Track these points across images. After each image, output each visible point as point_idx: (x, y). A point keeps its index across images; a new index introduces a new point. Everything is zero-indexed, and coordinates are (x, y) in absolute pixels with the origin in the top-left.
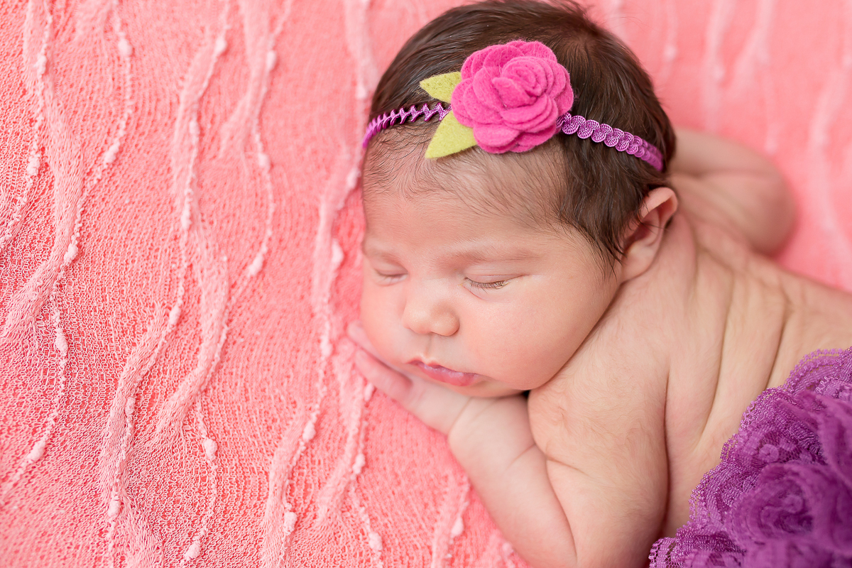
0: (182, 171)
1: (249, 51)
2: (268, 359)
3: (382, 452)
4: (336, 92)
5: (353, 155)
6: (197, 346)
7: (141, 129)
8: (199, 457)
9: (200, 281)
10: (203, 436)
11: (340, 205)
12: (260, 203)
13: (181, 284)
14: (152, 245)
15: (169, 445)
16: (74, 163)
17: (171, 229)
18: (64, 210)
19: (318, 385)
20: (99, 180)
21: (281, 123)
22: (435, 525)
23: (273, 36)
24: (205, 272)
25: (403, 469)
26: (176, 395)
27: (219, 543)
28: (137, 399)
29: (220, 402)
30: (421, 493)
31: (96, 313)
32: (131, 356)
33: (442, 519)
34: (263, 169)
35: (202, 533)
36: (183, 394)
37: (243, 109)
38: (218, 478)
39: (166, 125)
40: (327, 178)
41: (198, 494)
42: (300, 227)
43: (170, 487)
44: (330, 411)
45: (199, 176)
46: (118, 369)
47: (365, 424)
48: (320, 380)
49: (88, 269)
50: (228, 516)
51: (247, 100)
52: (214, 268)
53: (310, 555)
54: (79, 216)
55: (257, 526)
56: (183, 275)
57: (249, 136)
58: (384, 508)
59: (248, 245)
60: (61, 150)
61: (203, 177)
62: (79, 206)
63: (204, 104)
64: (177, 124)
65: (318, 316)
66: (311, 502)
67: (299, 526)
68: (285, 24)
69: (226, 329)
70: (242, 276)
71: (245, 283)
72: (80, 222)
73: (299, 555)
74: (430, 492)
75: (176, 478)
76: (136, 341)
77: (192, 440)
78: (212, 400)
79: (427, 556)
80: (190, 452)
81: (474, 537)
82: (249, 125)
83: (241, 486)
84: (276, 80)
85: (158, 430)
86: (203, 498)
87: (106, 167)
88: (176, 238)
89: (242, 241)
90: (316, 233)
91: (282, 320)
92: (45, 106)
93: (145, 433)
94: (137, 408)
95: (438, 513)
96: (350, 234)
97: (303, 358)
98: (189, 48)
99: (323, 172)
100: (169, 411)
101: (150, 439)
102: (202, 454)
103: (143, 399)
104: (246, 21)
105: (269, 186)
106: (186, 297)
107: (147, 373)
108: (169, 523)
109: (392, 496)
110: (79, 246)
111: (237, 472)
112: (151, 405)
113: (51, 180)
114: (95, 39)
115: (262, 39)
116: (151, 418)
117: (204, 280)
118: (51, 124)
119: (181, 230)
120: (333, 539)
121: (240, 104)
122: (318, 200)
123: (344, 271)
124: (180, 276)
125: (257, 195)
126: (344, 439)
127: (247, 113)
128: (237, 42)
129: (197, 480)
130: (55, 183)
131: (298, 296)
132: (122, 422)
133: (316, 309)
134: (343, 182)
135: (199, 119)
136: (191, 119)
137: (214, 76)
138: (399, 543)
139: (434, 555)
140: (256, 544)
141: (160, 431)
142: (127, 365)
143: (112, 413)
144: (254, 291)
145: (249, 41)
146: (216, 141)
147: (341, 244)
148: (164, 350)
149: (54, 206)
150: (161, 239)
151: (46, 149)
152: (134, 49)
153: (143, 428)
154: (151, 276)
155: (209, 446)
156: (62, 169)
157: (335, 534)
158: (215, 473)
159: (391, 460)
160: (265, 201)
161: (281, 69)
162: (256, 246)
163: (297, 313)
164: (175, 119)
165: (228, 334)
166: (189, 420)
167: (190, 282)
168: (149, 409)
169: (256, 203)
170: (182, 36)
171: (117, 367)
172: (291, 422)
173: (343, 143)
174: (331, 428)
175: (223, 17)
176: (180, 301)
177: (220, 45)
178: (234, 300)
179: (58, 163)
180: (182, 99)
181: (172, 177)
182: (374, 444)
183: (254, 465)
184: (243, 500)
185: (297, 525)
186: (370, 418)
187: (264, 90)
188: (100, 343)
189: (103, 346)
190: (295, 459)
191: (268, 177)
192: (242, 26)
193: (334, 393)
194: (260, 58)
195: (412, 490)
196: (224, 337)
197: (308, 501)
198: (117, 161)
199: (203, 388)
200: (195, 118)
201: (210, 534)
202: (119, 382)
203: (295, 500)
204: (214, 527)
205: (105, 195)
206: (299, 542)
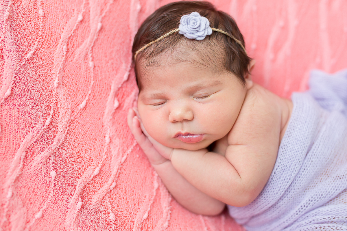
0: (57, 65)
1: (91, 21)
2: (83, 142)
3: (123, 182)
4: (124, 42)
5: (127, 67)
6: (55, 135)
7: (43, 46)
8: (48, 178)
9: (60, 109)
10: (51, 170)
11: (120, 86)
12: (88, 81)
13: (52, 109)
14: (41, 93)
15: (37, 172)
16: (14, 57)
17: (50, 87)
18: (7, 75)
19: (103, 154)
20: (23, 64)
21: (101, 51)
22: (137, 213)
23: (101, 17)
24: (62, 105)
25: (130, 189)
26: (43, 153)
27: (50, 212)
28: (26, 153)
29: (61, 157)
30: (134, 199)
31: (15, 118)
32: (27, 136)
33: (140, 211)
34: (91, 68)
35: (44, 208)
36: (46, 153)
37: (86, 44)
38: (55, 187)
39: (54, 46)
40: (116, 75)
41: (45, 193)
42: (103, 92)
43: (34, 189)
44: (106, 165)
45: (64, 67)
46: (21, 141)
47: (119, 171)
48: (104, 152)
49: (14, 100)
50: (56, 202)
51: (88, 41)
52: (66, 104)
53: (86, 219)
54: (13, 78)
55: (66, 206)
56: (53, 106)
57: (87, 54)
58: (118, 203)
59: (81, 96)
60: (9, 51)
61: (66, 68)
62: (14, 74)
63: (70, 39)
64: (58, 46)
65: (105, 127)
66: (90, 198)
67: (83, 207)
68: (106, 13)
69: (68, 128)
70: (77, 108)
71: (78, 111)
72: (13, 81)
73: (81, 219)
74: (137, 200)
75: (37, 185)
76: (30, 131)
77: (46, 171)
78: (58, 156)
79: (132, 225)
80: (45, 175)
81: (152, 221)
82: (87, 50)
83: (64, 191)
84: (100, 34)
85: (33, 166)
86: (47, 194)
87: (27, 59)
88: (51, 91)
89: (78, 94)
90: (109, 95)
91: (91, 127)
92: (5, 32)
93: (28, 166)
94: (26, 157)
95: (139, 209)
96: (122, 97)
97: (98, 143)
98: (67, 17)
99: (115, 72)
100: (39, 159)
101: (29, 169)
102: (50, 177)
103: (29, 153)
104: (91, 10)
105: (92, 74)
106: (54, 115)
107: (33, 143)
108: (31, 203)
109: (122, 199)
110: (12, 90)
111: (63, 185)
112: (32, 156)
113: (4, 62)
114: (29, 8)
115: (97, 17)
116: (31, 161)
117: (61, 108)
118: (7, 40)
119: (54, 88)
120: (96, 214)
121: (85, 42)
122: (111, 82)
123: (117, 111)
124: (52, 106)
125: (86, 77)
126: (109, 176)
127: (87, 46)
128: (87, 17)
129: (46, 187)
130: (5, 64)
131: (98, 118)
132: (19, 162)
133: (105, 124)
134: (122, 77)
135: (68, 45)
136: (64, 45)
137: (76, 29)
138: (122, 218)
139: (135, 225)
140: (65, 214)
141: (34, 166)
142: (25, 139)
143: (15, 158)
144: (81, 114)
145: (91, 17)
146: (73, 55)
147: (118, 100)
148: (41, 135)
149: (3, 73)
150: (45, 91)
151: (3, 50)
152: (45, 14)
153: (27, 165)
154: (40, 105)
155: (53, 174)
156: (9, 58)
157: (97, 211)
158: (54, 185)
159: (126, 186)
160: (89, 80)
161: (103, 30)
162: (84, 97)
163: (97, 125)
164: (58, 44)
165: (68, 131)
166: (47, 163)
167: (56, 109)
168: (31, 157)
169: (86, 81)
170: (65, 12)
171: (21, 140)
172: (89, 167)
173: (124, 62)
174: (105, 171)
175: (82, 6)
176: (51, 116)
177: (80, 18)
178: (72, 117)
179: (7, 56)
180: (62, 36)
181: (53, 67)
182: (121, 179)
183: (70, 183)
184: (63, 196)
185: (82, 207)
186: (122, 169)
187: (95, 37)
188: (15, 130)
189: (16, 131)
190: (88, 181)
191: (92, 71)
192: (89, 11)
193: (109, 158)
194: (95, 25)
195: (130, 198)
196: (66, 131)
197: (88, 198)
198: (32, 58)
199: (55, 151)
200: (66, 45)
201: (47, 209)
202: (21, 146)
203: (84, 197)
204: (49, 206)
205: (25, 71)
206: (82, 214)
